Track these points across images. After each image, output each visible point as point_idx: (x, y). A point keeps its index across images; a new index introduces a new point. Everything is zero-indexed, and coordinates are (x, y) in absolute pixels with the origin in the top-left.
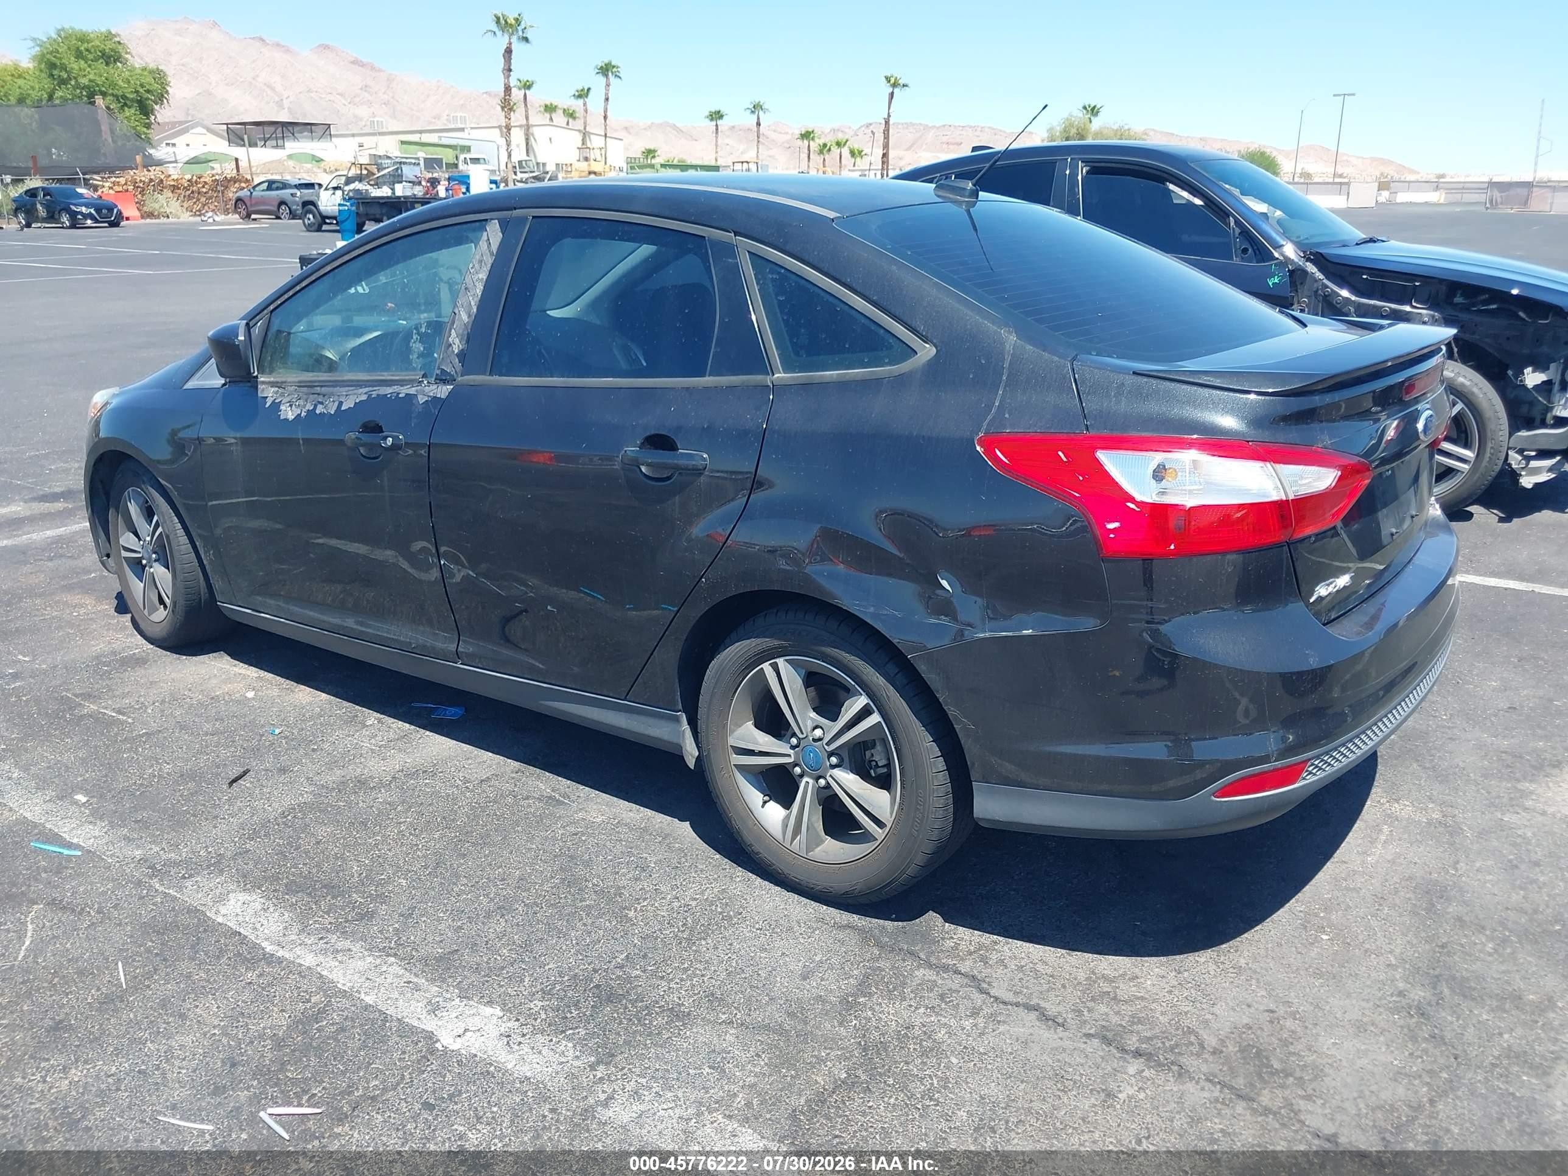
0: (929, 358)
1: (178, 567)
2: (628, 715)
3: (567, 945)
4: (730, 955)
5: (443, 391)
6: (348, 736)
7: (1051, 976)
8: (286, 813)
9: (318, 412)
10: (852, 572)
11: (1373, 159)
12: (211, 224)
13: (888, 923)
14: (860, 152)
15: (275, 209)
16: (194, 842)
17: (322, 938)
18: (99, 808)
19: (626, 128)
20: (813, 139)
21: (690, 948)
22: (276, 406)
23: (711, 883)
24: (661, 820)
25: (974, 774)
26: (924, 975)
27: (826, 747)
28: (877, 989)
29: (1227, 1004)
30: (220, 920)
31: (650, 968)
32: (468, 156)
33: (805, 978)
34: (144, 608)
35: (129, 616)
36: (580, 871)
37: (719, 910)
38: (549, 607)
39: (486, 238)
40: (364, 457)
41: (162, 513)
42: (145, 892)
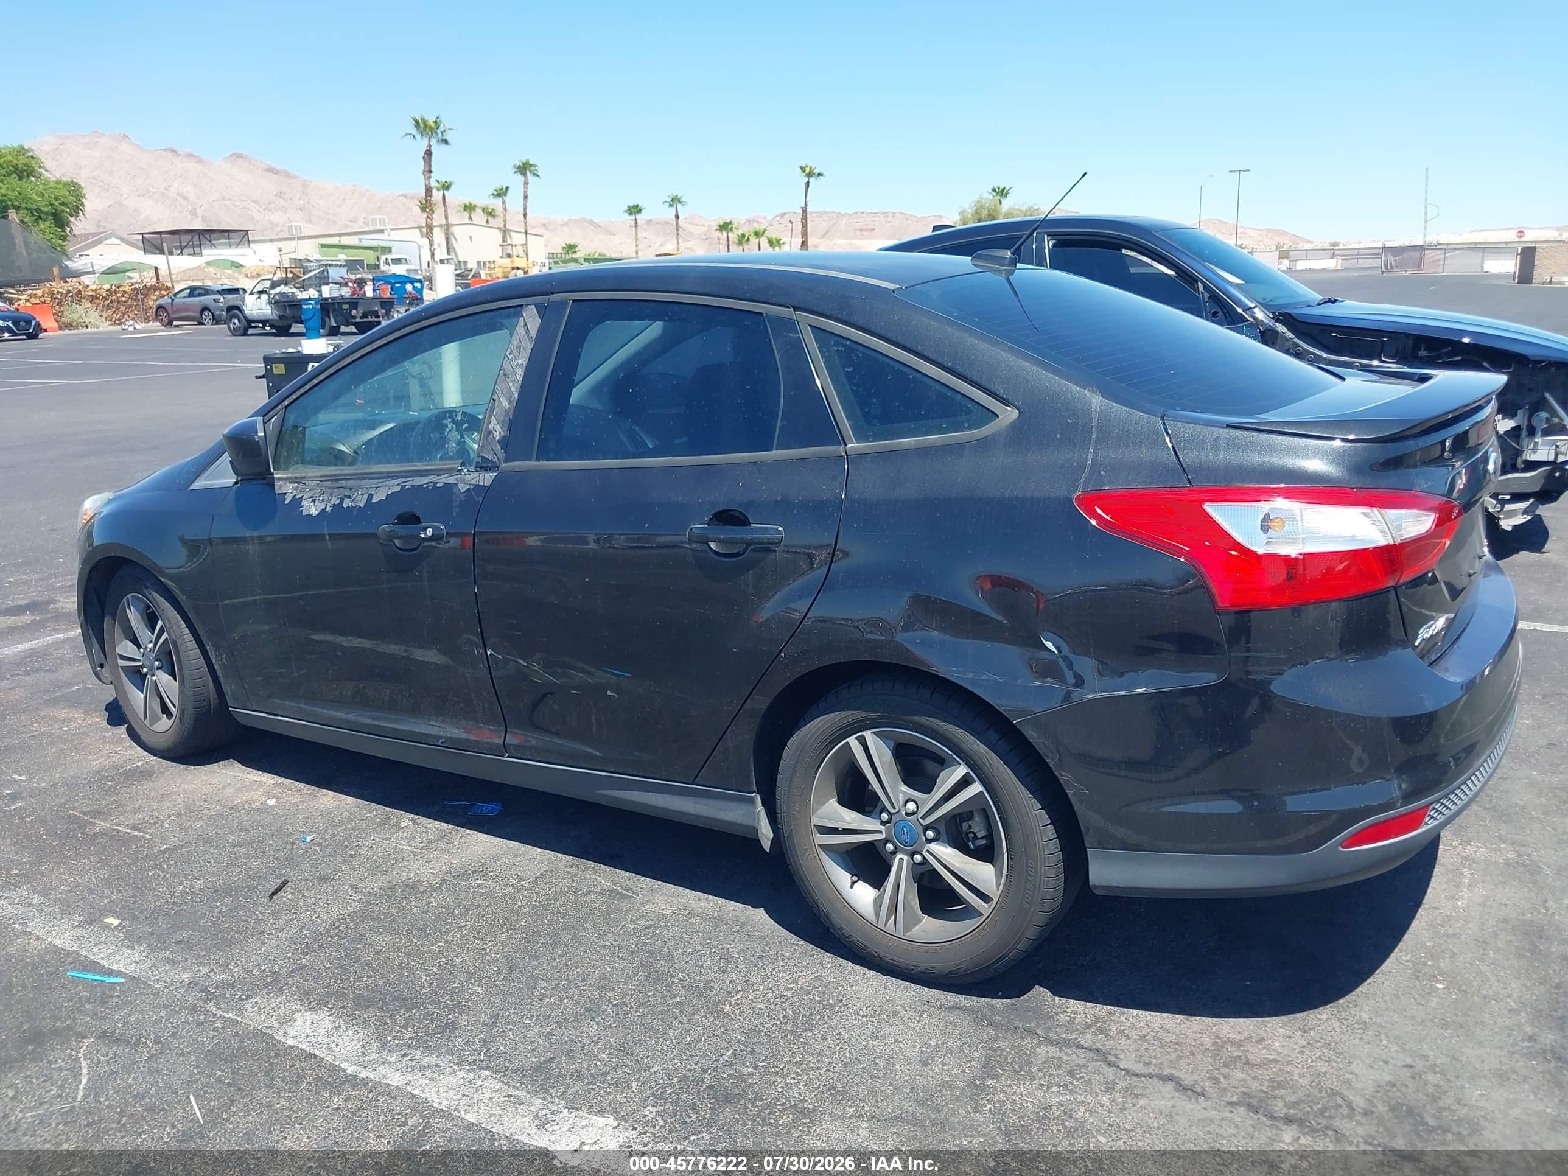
0: (1012, 420)
1: (186, 672)
2: (696, 799)
3: (668, 1046)
4: (841, 1045)
5: (486, 478)
6: (386, 839)
7: (1177, 1044)
8: (337, 924)
9: (345, 505)
10: (948, 638)
11: (1268, 231)
12: (131, 333)
13: (995, 1001)
14: (778, 241)
15: (198, 315)
16: (244, 961)
17: (405, 1055)
18: (133, 931)
19: (544, 225)
20: (731, 230)
21: (798, 1041)
22: (297, 502)
23: (802, 971)
24: (733, 908)
25: (1088, 841)
26: (1047, 1052)
27: (921, 821)
28: (1003, 1070)
29: (1363, 1061)
30: (290, 1042)
31: (761, 1064)
32: (389, 257)
33: (925, 1064)
34: (145, 718)
35: (123, 728)
36: (662, 966)
37: (817, 999)
38: (609, 693)
39: (523, 324)
40: (400, 549)
41: (168, 618)
42: (202, 1017)
